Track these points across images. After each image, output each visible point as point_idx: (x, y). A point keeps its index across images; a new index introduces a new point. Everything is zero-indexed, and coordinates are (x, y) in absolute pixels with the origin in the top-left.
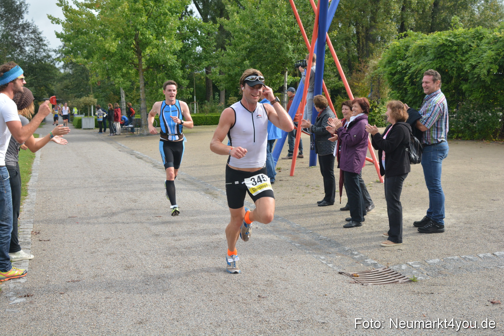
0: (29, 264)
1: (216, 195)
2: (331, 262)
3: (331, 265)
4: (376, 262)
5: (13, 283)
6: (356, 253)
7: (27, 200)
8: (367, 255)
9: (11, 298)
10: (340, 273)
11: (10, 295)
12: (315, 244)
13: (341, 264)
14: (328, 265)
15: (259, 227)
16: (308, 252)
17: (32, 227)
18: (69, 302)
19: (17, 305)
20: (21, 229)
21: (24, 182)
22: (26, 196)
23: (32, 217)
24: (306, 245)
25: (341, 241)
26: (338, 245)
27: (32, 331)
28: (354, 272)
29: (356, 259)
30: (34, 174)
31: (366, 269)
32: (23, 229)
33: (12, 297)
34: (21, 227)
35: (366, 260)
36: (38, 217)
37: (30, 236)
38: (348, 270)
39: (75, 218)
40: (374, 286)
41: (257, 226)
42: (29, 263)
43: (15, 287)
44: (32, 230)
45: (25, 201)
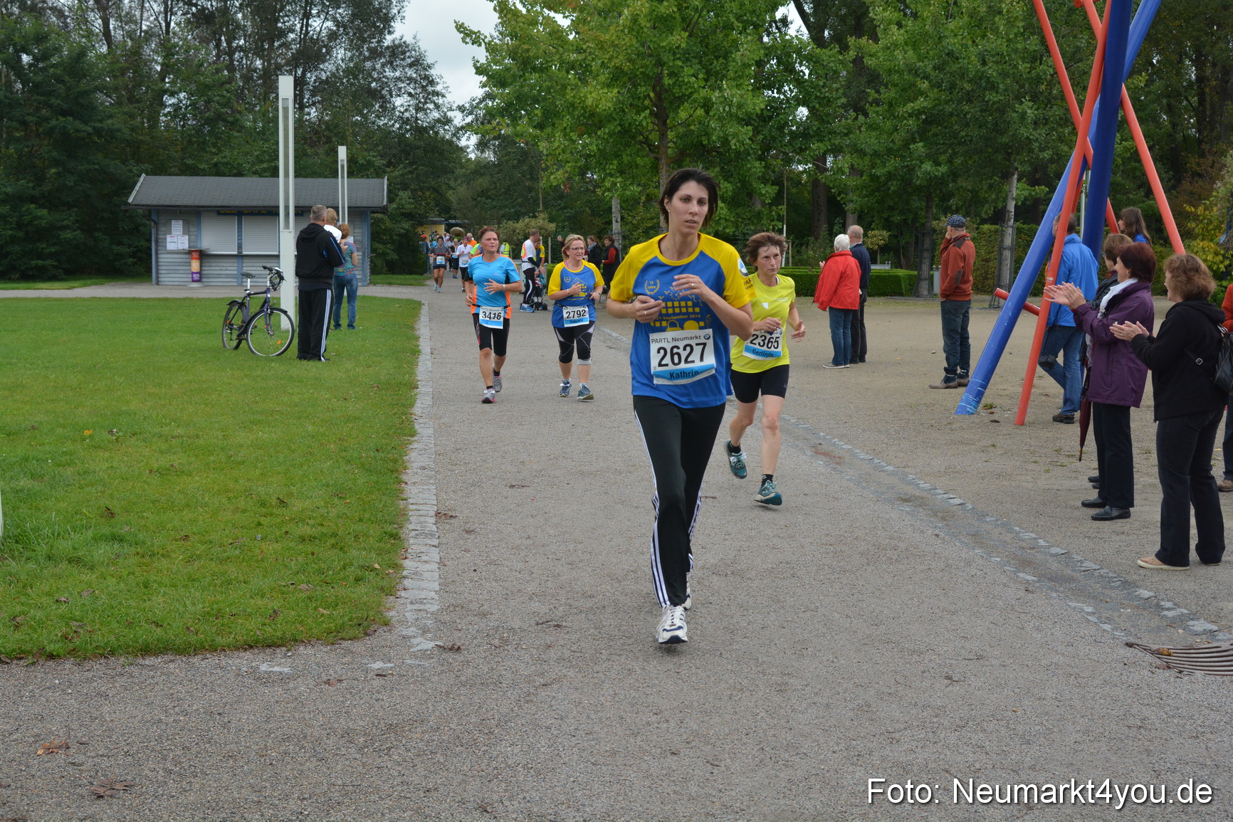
0: (440, 578)
1: (840, 458)
2: (1109, 620)
3: (1107, 627)
4: (1215, 628)
5: (411, 611)
6: (1169, 605)
7: (415, 445)
8: (1194, 611)
9: (412, 640)
10: (1130, 645)
11: (410, 634)
12: (1071, 579)
13: (1133, 626)
14: (1101, 625)
15: (942, 535)
16: (1054, 595)
17: (435, 502)
18: (532, 655)
19: (424, 654)
20: (412, 504)
21: (403, 405)
22: (413, 436)
23: (431, 481)
24: (1050, 579)
25: (1135, 577)
26: (1126, 584)
27: (464, 704)
28: (1163, 644)
29: (1165, 616)
30: (422, 389)
31: (1189, 640)
32: (416, 504)
33: (414, 637)
34: (410, 501)
35: (1191, 623)
36: (445, 481)
37: (433, 520)
38: (1147, 640)
39: (524, 490)
40: (1208, 678)
41: (937, 532)
42: (440, 575)
43: (417, 619)
44: (435, 508)
45: (411, 447)
